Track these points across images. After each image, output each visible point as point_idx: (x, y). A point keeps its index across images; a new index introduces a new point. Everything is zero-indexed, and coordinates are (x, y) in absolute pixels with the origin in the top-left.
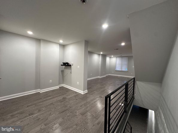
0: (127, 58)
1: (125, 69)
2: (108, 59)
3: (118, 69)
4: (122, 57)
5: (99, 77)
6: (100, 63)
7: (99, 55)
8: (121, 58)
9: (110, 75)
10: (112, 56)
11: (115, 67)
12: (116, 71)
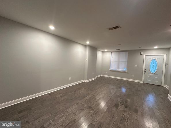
0: (127, 53)
1: (123, 68)
2: (99, 54)
3: (114, 68)
4: (119, 51)
5: (85, 81)
6: (87, 59)
7: (85, 46)
8: (117, 53)
9: (102, 75)
10: (106, 50)
11: (110, 65)
12: (110, 71)
